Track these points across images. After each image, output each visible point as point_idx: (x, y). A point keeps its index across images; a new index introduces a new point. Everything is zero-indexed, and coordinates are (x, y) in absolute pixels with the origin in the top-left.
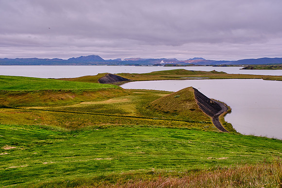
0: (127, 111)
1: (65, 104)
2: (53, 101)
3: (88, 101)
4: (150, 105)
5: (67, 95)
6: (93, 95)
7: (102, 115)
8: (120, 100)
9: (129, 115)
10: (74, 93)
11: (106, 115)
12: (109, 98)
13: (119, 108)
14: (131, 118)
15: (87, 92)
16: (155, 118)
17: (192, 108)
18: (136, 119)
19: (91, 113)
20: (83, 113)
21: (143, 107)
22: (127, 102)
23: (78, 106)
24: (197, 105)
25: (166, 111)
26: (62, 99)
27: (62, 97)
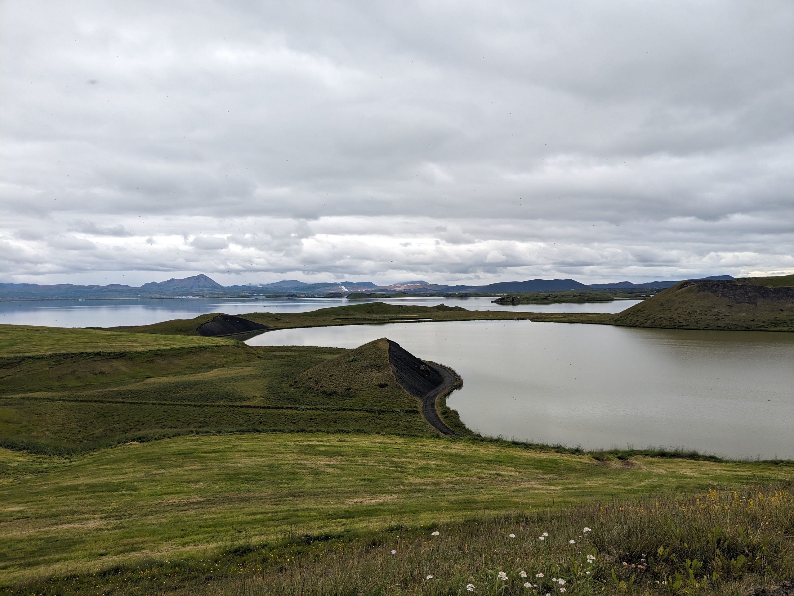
0: (245, 395)
1: (106, 385)
2: (80, 378)
3: (163, 376)
4: (297, 379)
5: (115, 363)
6: (176, 361)
7: (185, 405)
8: (235, 372)
9: (248, 404)
10: (131, 359)
11: (195, 406)
12: (212, 367)
13: (229, 388)
14: (250, 411)
15: (162, 355)
16: (303, 407)
17: (382, 382)
18: (262, 411)
19: (162, 402)
20: (144, 404)
21: (283, 385)
22: (251, 375)
23: (139, 388)
24: (392, 376)
25: (328, 391)
26: (102, 373)
27: (103, 369)
